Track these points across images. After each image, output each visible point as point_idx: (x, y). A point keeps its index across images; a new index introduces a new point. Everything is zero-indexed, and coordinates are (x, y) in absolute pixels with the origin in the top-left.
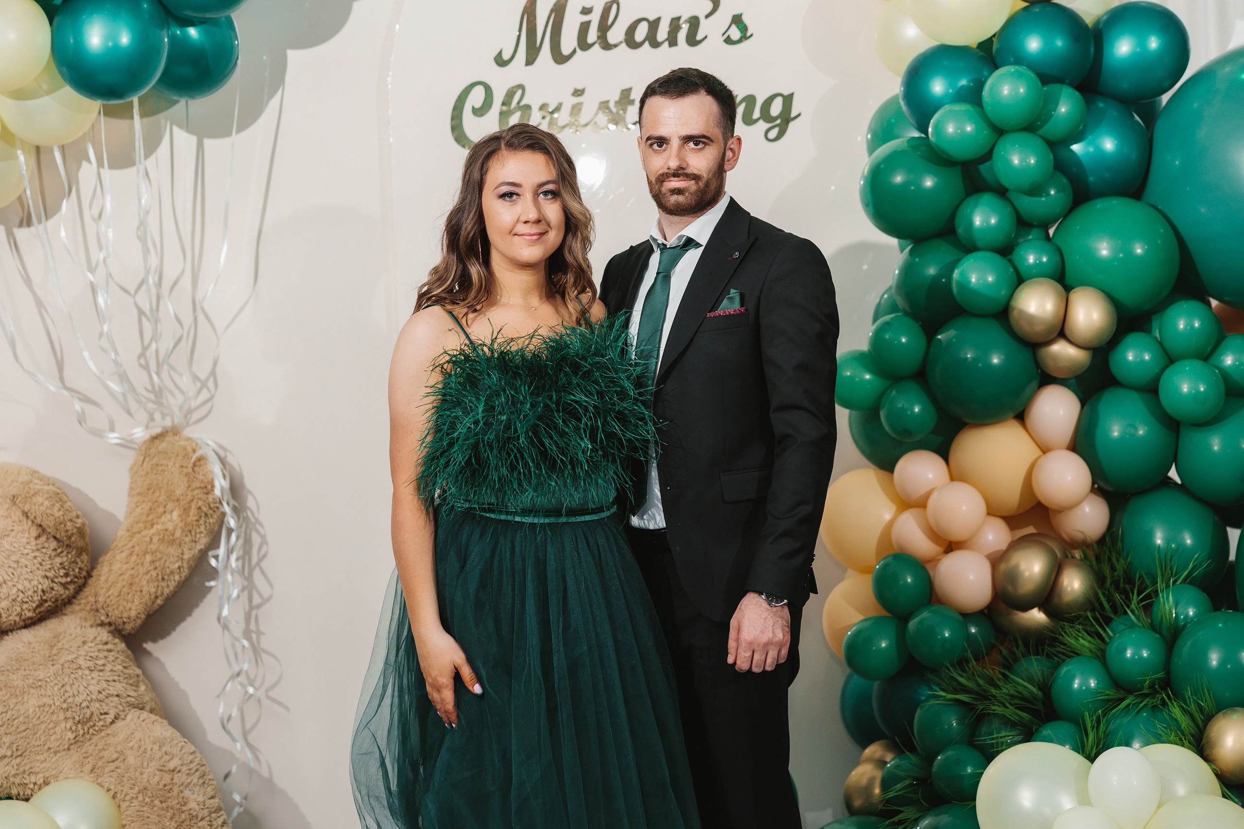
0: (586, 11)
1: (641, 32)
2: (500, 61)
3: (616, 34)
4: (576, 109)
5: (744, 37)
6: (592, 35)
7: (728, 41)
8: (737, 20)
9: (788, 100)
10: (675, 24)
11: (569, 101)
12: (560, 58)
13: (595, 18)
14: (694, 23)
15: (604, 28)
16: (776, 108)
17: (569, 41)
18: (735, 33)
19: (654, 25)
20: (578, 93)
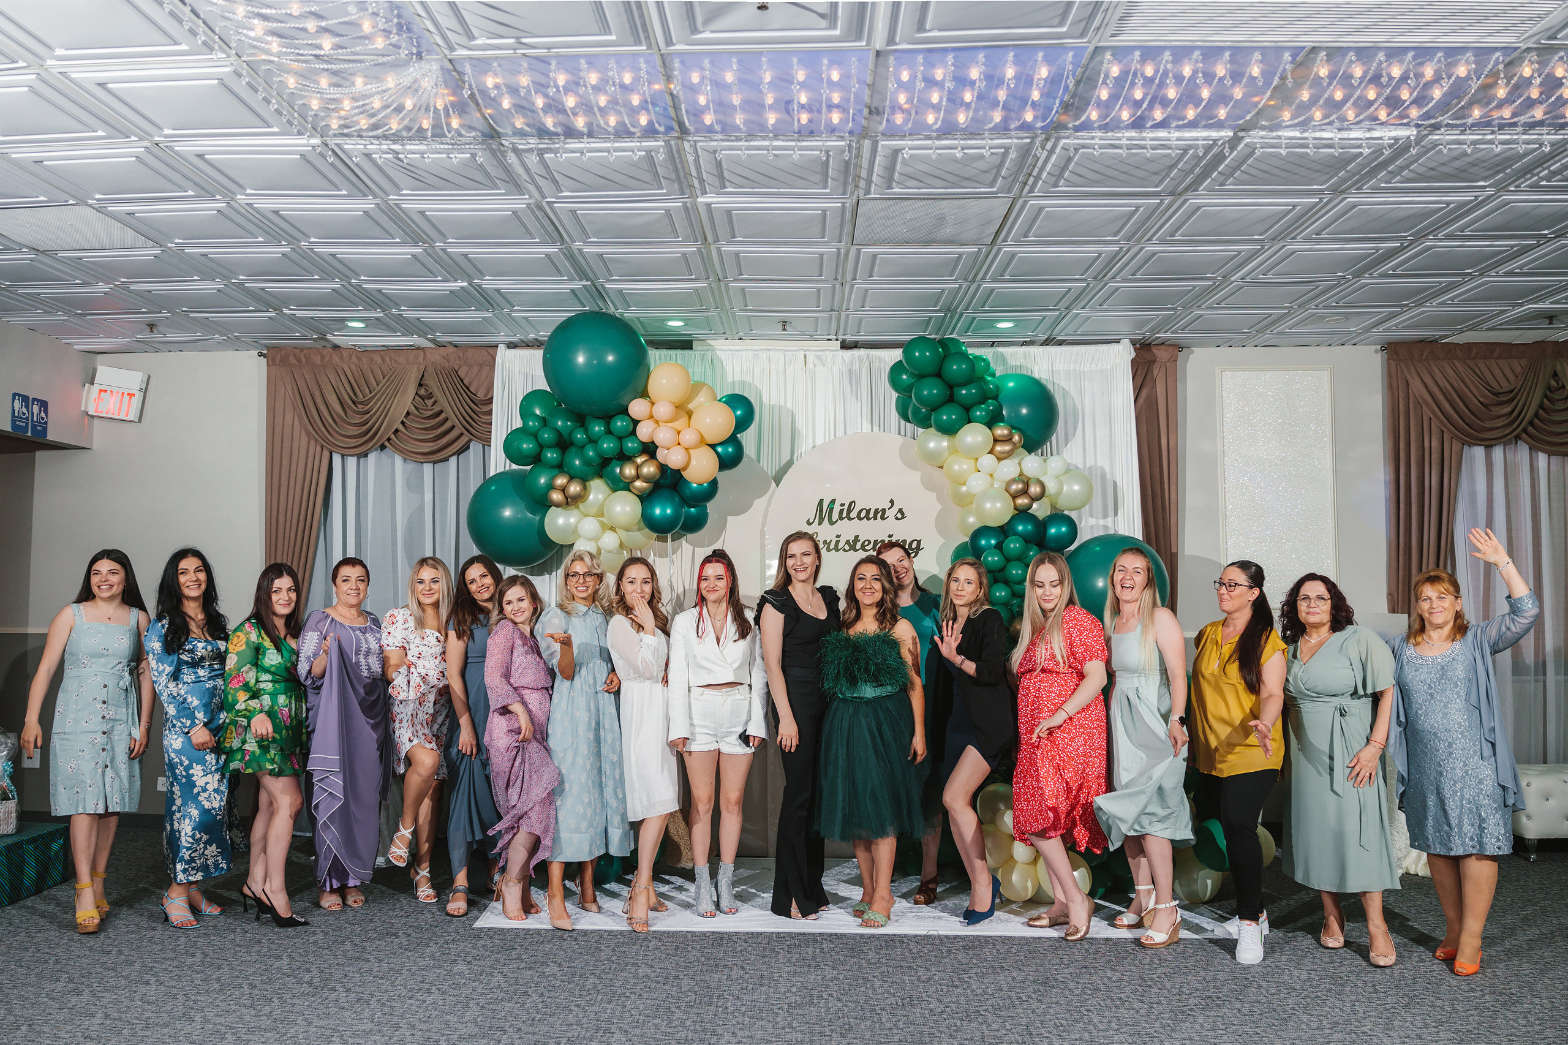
0: (842, 505)
1: (863, 514)
2: (809, 523)
3: (853, 514)
4: (837, 542)
5: (903, 517)
6: (844, 515)
7: (897, 519)
8: (900, 511)
9: (919, 542)
10: (876, 511)
11: (835, 540)
12: (832, 523)
13: (846, 507)
14: (884, 511)
15: (849, 511)
16: (914, 545)
17: (835, 517)
18: (899, 516)
19: (868, 511)
20: (838, 536)
